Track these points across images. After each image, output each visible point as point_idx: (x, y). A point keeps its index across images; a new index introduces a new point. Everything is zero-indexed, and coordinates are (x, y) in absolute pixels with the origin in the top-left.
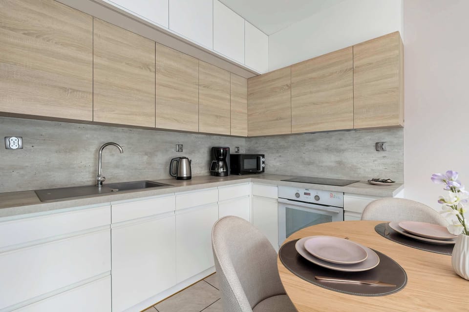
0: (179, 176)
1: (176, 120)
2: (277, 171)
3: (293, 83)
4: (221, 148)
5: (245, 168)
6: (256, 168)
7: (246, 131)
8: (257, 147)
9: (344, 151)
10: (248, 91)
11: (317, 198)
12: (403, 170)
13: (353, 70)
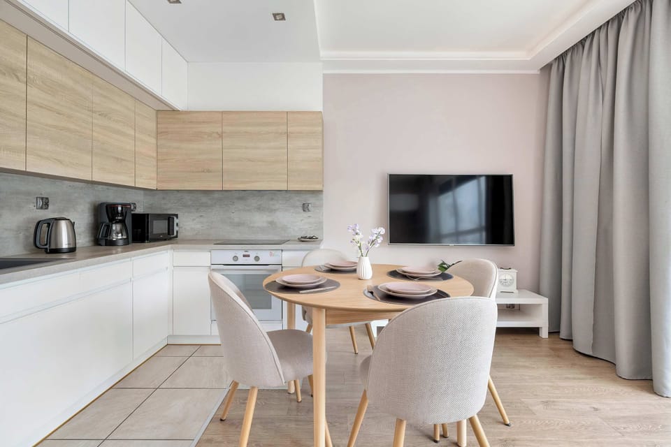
0: (53, 247)
1: (59, 161)
2: (196, 234)
3: (225, 133)
4: (118, 204)
5: (154, 233)
6: (167, 232)
7: (155, 182)
8: (165, 204)
9: (275, 210)
10: (157, 128)
11: (257, 258)
12: (322, 228)
13: (287, 135)
